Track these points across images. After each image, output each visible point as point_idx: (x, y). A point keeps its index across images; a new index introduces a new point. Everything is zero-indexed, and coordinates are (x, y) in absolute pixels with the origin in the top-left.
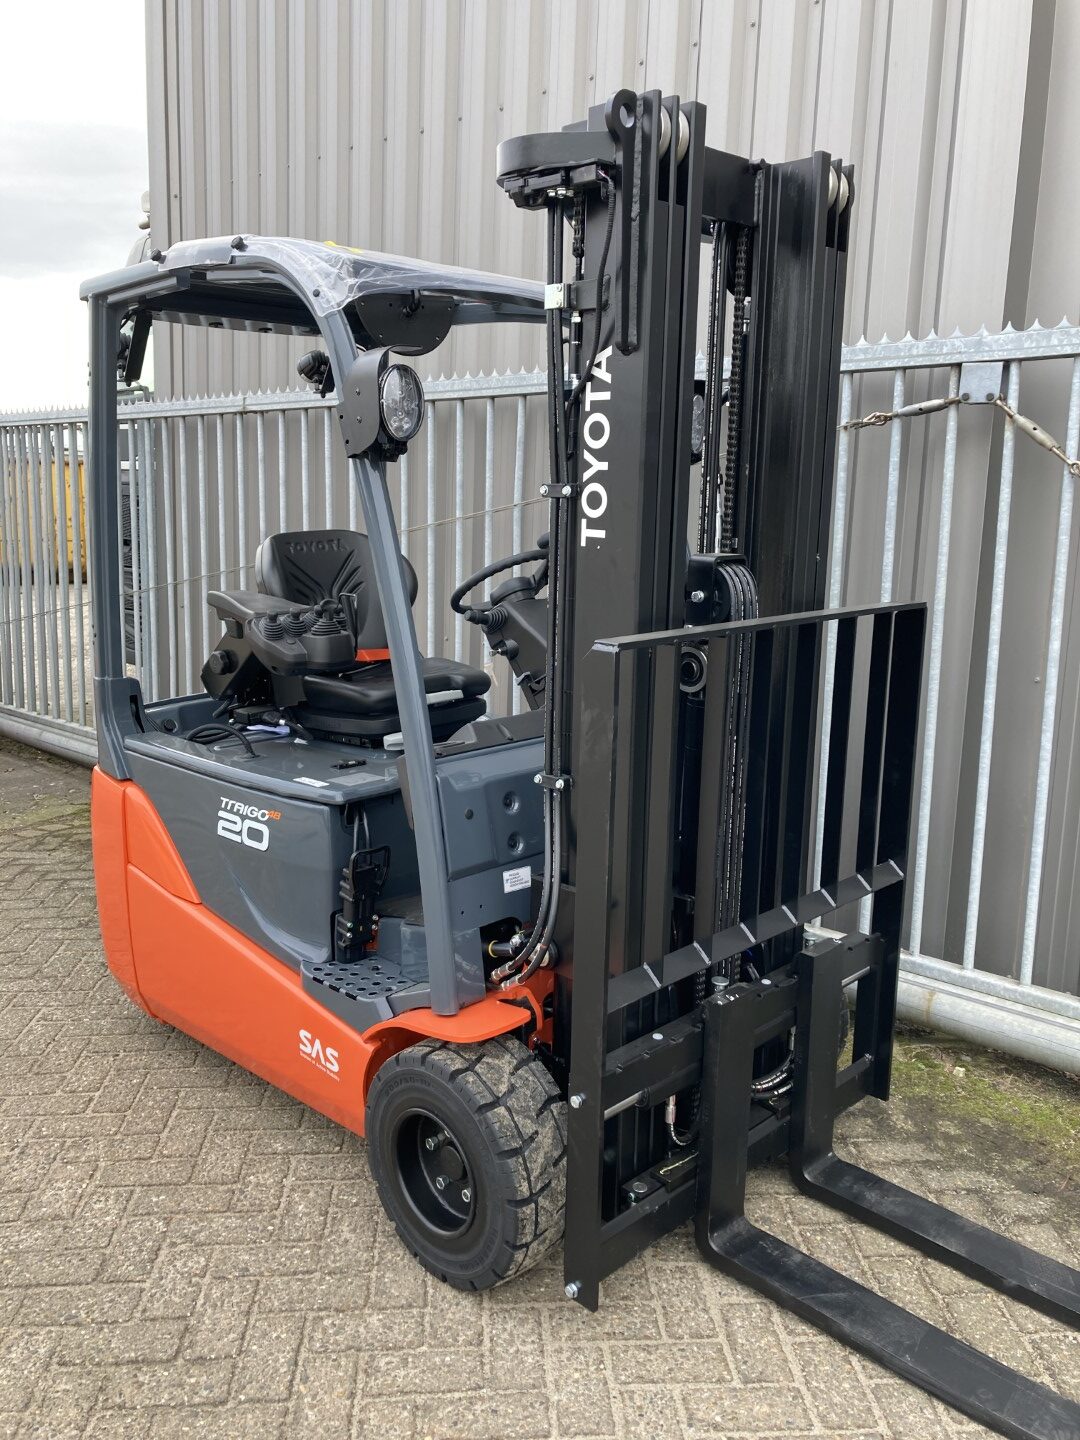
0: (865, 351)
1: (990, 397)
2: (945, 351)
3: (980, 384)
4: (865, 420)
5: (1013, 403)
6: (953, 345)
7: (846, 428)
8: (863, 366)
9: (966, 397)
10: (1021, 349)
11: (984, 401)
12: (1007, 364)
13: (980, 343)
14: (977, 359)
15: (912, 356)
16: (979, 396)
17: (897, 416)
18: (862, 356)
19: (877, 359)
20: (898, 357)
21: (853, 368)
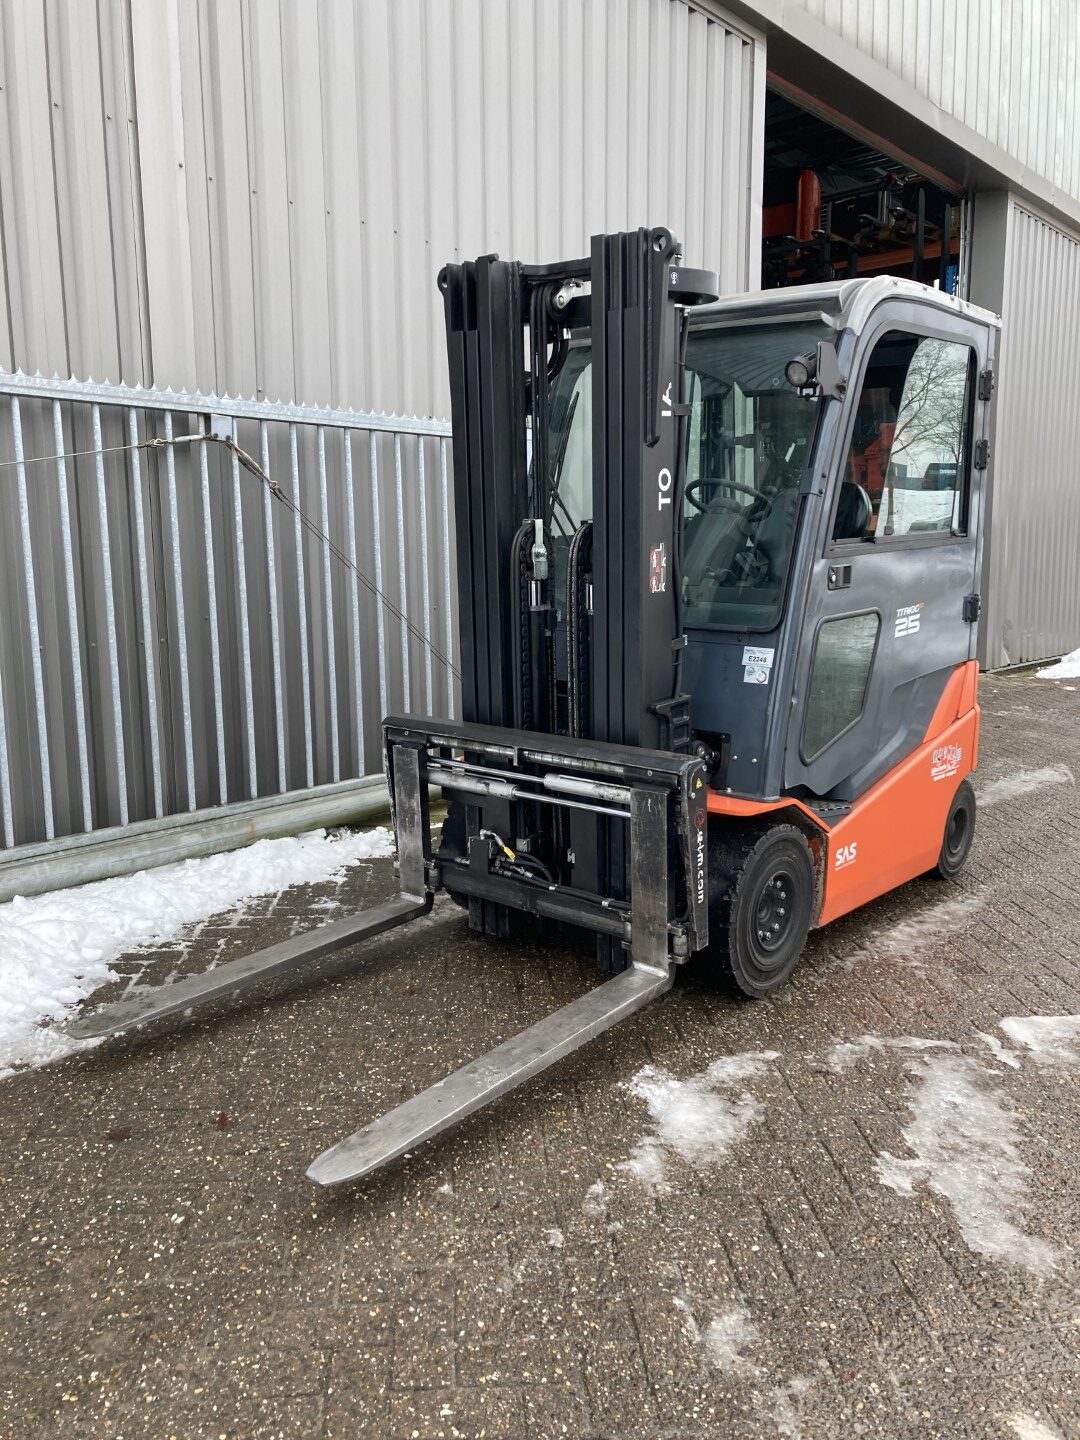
1: (228, 438)
2: (200, 404)
3: (222, 428)
4: (150, 444)
5: (236, 442)
6: (204, 401)
7: (137, 448)
9: (216, 435)
10: (240, 410)
11: (224, 439)
12: (233, 417)
13: (219, 403)
14: (219, 412)
15: (177, 404)
16: (222, 437)
17: (171, 443)
18: (146, 398)
19: (159, 401)
21: (138, 405)
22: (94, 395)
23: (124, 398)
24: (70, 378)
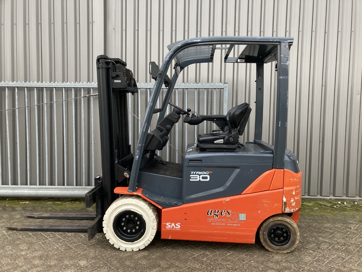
0: (86, 84)
4: (87, 96)
7: (83, 97)
8: (86, 87)
15: (94, 86)
17: (92, 95)
18: (85, 85)
20: (92, 86)
21: (84, 87)
22: (71, 86)
23: (79, 86)
24: (67, 82)
